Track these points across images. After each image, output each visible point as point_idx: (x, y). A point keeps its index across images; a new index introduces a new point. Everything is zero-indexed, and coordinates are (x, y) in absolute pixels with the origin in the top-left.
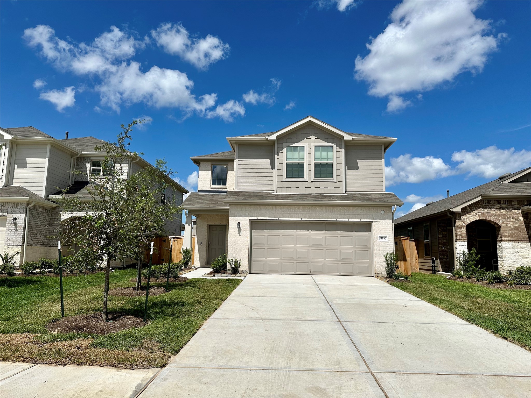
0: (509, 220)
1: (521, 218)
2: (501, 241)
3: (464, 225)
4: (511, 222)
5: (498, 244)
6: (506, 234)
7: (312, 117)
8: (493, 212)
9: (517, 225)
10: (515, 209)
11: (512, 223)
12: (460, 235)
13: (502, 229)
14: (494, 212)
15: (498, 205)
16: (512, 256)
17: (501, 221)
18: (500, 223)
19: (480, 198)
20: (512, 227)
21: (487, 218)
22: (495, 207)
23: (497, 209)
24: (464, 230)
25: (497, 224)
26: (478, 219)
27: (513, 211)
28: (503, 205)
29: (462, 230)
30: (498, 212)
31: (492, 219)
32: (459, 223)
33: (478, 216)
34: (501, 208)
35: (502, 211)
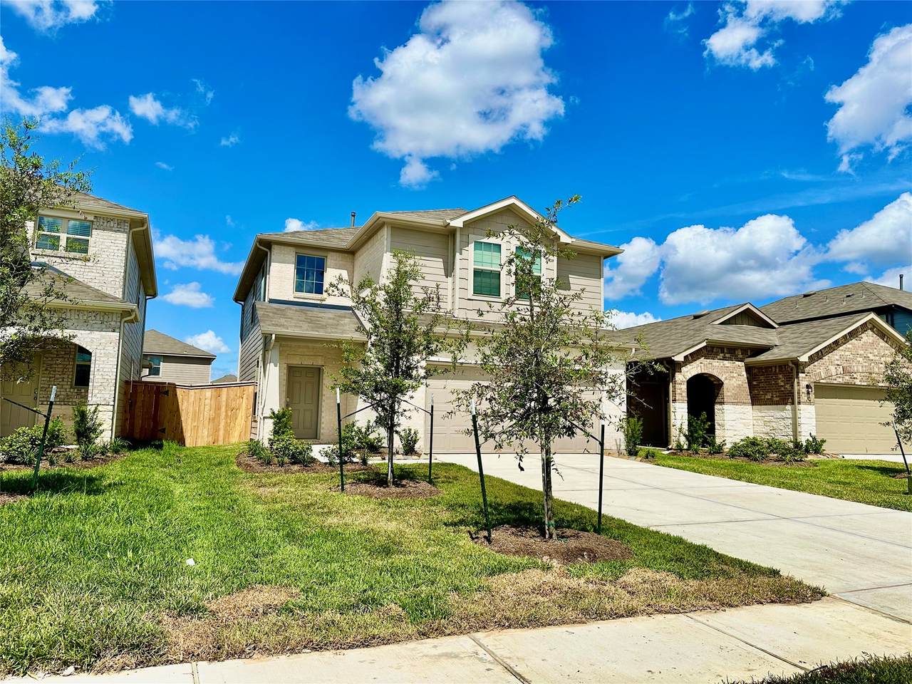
0: (732, 375)
1: (744, 373)
2: (722, 403)
3: (684, 380)
4: (733, 377)
5: (717, 407)
6: (729, 394)
7: (517, 198)
8: (716, 363)
9: (740, 383)
10: (739, 361)
11: (734, 379)
12: (679, 394)
13: (725, 386)
14: (717, 364)
15: (721, 355)
16: (733, 423)
17: (724, 376)
18: (723, 379)
19: (704, 344)
20: (735, 385)
21: (710, 371)
22: (718, 357)
23: (720, 359)
24: (684, 387)
25: (719, 380)
26: (700, 372)
27: (737, 363)
28: (727, 355)
29: (682, 386)
30: (722, 365)
31: (715, 373)
32: (679, 377)
33: (699, 368)
34: (724, 359)
35: (726, 362)
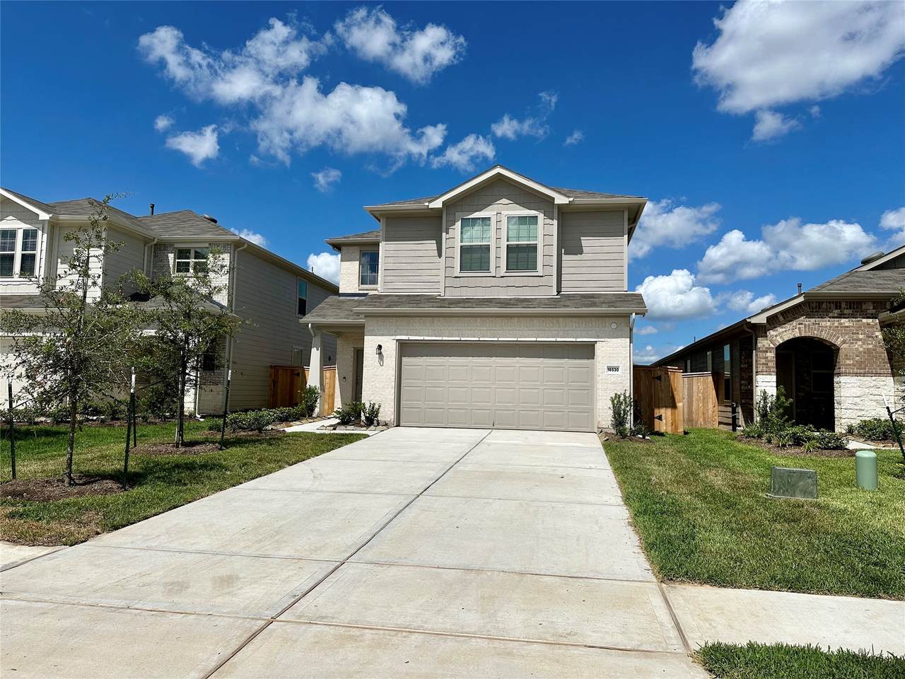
0: (855, 336)
1: (879, 335)
2: (839, 374)
3: (772, 346)
4: (860, 340)
5: (836, 379)
6: (848, 362)
7: (502, 167)
8: (826, 323)
9: (870, 346)
10: (868, 318)
11: (860, 343)
12: (763, 364)
13: (842, 354)
14: (828, 324)
15: (836, 311)
16: (858, 400)
17: (841, 339)
18: (838, 343)
19: (801, 299)
20: (861, 349)
21: (815, 333)
22: (831, 315)
23: (833, 317)
24: (771, 355)
25: (834, 345)
26: (798, 335)
27: (864, 320)
28: (846, 311)
29: (768, 354)
30: (836, 324)
31: (824, 336)
32: (762, 343)
33: (797, 330)
34: (841, 316)
35: (843, 321)
